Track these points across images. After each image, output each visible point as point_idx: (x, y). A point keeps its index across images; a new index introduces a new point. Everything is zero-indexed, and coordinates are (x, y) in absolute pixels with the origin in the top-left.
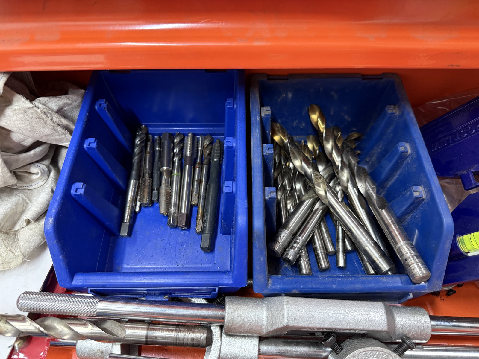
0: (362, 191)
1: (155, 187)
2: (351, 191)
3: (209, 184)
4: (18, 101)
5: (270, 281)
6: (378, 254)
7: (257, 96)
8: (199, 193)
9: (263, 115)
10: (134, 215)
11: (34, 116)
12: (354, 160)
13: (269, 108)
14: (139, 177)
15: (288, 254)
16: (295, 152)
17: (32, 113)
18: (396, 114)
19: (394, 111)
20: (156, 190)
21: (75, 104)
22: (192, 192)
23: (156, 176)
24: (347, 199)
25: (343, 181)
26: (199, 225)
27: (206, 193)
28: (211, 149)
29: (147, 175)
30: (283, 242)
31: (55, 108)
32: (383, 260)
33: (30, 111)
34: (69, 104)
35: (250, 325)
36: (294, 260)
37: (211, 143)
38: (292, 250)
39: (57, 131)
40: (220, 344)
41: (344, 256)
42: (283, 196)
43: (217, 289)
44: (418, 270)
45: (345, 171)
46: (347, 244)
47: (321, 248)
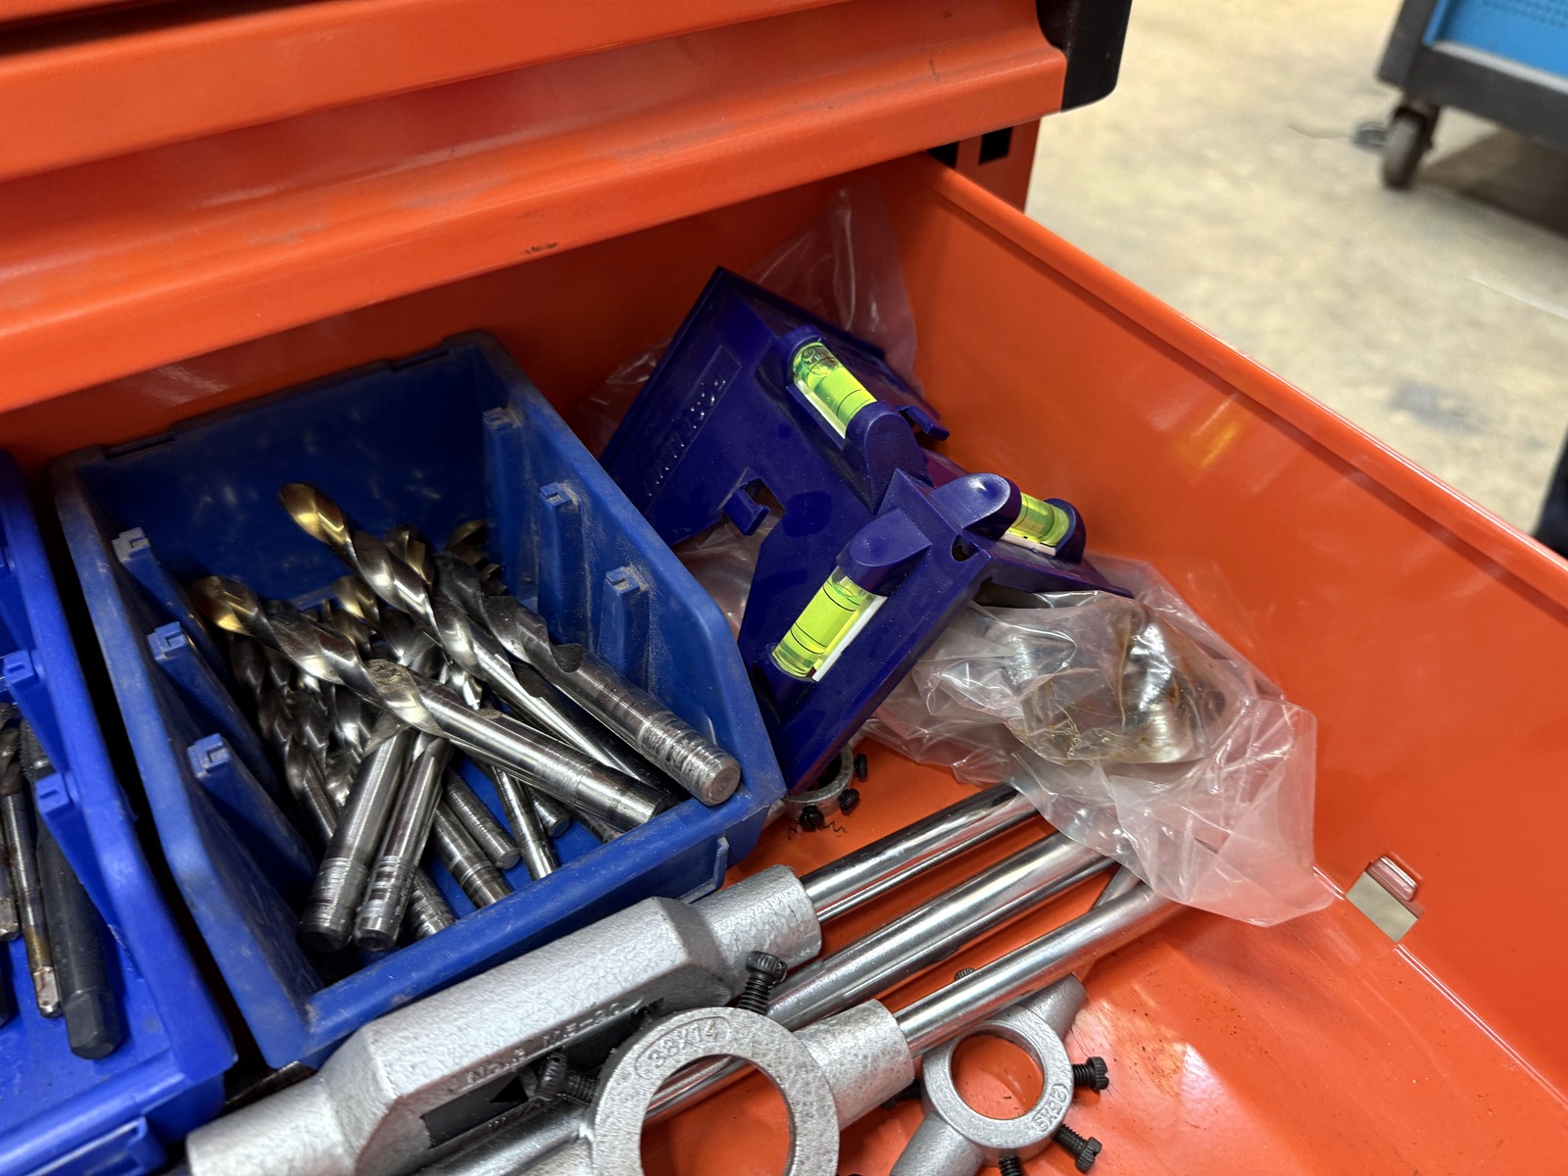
0: (519, 653)
2: (491, 667)
3: (41, 847)
5: (313, 1010)
6: (613, 786)
7: (84, 509)
8: (14, 892)
9: (124, 559)
12: (469, 586)
13: (137, 533)
15: (365, 920)
16: (295, 634)
18: (515, 426)
19: (506, 420)
24: (492, 696)
25: (461, 656)
26: (44, 986)
27: (38, 881)
28: (18, 740)
30: (342, 896)
32: (631, 798)
36: (391, 928)
37: (9, 724)
38: (377, 902)
41: (543, 847)
42: (309, 773)
43: (140, 1124)
44: (700, 765)
45: (457, 626)
46: (542, 811)
47: (475, 860)
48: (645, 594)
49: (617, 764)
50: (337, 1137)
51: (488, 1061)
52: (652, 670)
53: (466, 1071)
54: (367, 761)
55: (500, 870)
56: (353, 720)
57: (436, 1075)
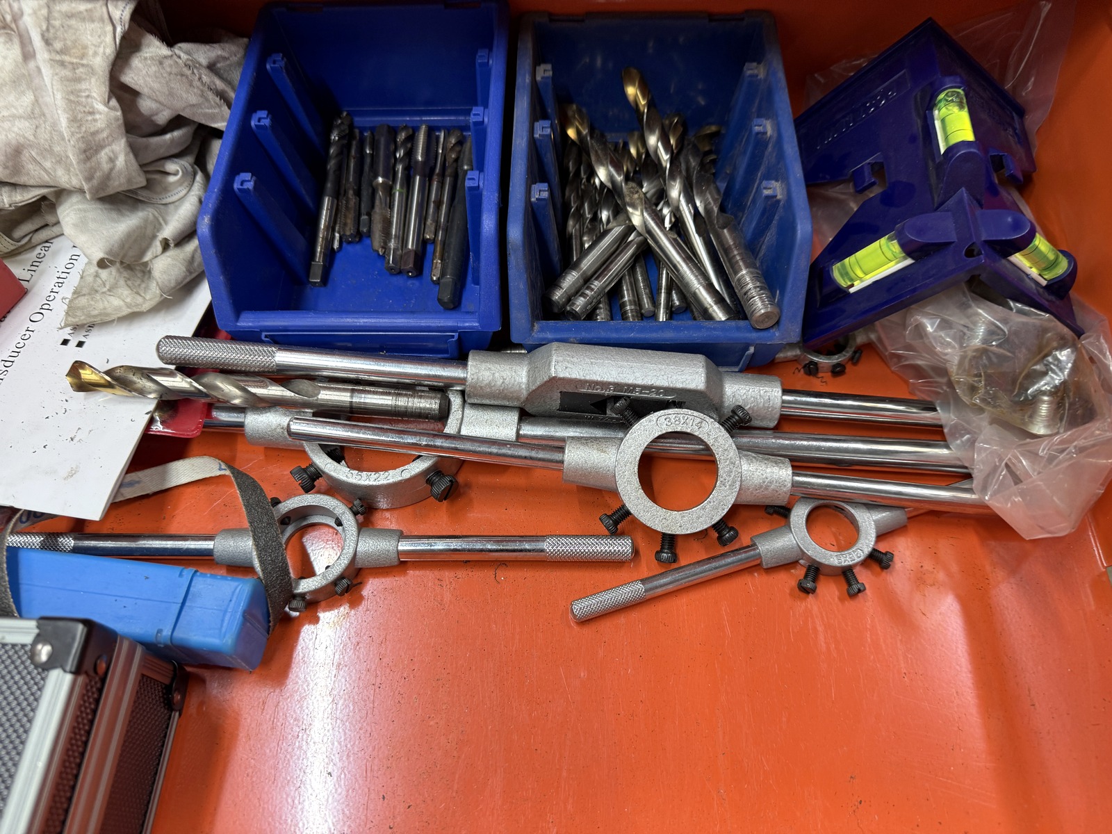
0: (701, 209)
1: (363, 210)
2: (684, 210)
3: (454, 207)
4: (149, 46)
5: (536, 326)
6: (712, 298)
7: (530, 45)
8: (437, 221)
9: (538, 78)
10: (330, 254)
11: (174, 70)
12: (694, 161)
13: (549, 67)
14: (337, 195)
15: (574, 304)
16: (599, 152)
17: (171, 66)
18: (759, 77)
19: (756, 72)
20: (366, 215)
21: (234, 59)
22: (426, 219)
23: (365, 194)
24: (678, 226)
25: (673, 199)
26: (436, 268)
27: (448, 222)
28: (460, 152)
29: (351, 192)
30: (568, 288)
31: (204, 61)
32: (719, 308)
33: (168, 62)
34: (225, 59)
35: (503, 383)
36: (583, 312)
37: (460, 143)
38: (582, 299)
39: (207, 100)
40: (461, 416)
41: (667, 313)
42: (577, 226)
43: (456, 335)
44: (759, 305)
45: (678, 181)
46: (675, 297)
47: (633, 303)
48: (778, 201)
49: (722, 290)
50: (524, 380)
51: (597, 383)
52: (764, 247)
53: (586, 381)
54: (606, 232)
55: (642, 315)
56: (608, 211)
57: (574, 376)
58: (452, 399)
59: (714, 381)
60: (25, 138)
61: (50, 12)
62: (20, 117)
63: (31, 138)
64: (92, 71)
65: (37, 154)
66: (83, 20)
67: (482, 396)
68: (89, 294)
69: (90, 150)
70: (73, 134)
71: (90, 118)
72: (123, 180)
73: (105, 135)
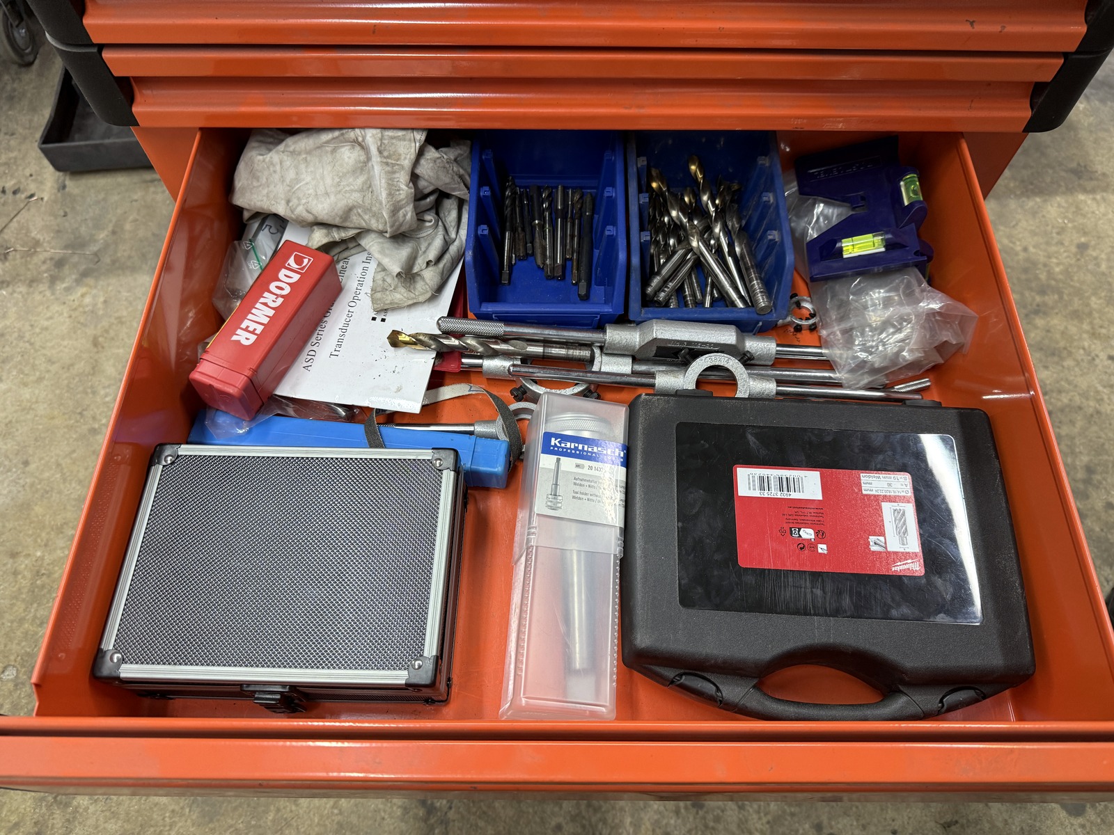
1: (528, 241)
2: (722, 241)
4: (428, 152)
5: (643, 311)
7: (634, 146)
8: (572, 246)
9: (639, 166)
10: (511, 266)
11: (441, 165)
13: (645, 158)
14: (513, 230)
15: (658, 296)
16: (672, 201)
17: (439, 163)
18: (765, 165)
19: (764, 162)
20: (530, 243)
21: (466, 154)
22: (566, 246)
23: (528, 229)
24: (719, 252)
25: (716, 233)
26: (574, 276)
27: (579, 247)
28: (583, 202)
29: (520, 229)
30: (655, 286)
31: (452, 158)
32: (741, 301)
34: (462, 155)
35: (626, 341)
36: (663, 301)
37: (581, 197)
38: (662, 294)
39: (454, 180)
40: (600, 361)
41: (710, 302)
42: (656, 250)
43: (599, 316)
45: (719, 223)
46: (715, 292)
47: (691, 296)
48: (777, 242)
50: (638, 340)
51: (678, 341)
52: (767, 266)
53: (673, 340)
54: (674, 253)
55: (696, 302)
56: (674, 238)
57: (666, 338)
58: (595, 351)
59: (740, 339)
60: (357, 202)
61: (382, 136)
62: (356, 191)
63: (361, 203)
64: (402, 167)
65: (362, 211)
66: (400, 140)
67: (614, 349)
68: (382, 291)
69: (395, 211)
70: (388, 202)
71: (397, 193)
72: (407, 226)
73: (404, 202)
